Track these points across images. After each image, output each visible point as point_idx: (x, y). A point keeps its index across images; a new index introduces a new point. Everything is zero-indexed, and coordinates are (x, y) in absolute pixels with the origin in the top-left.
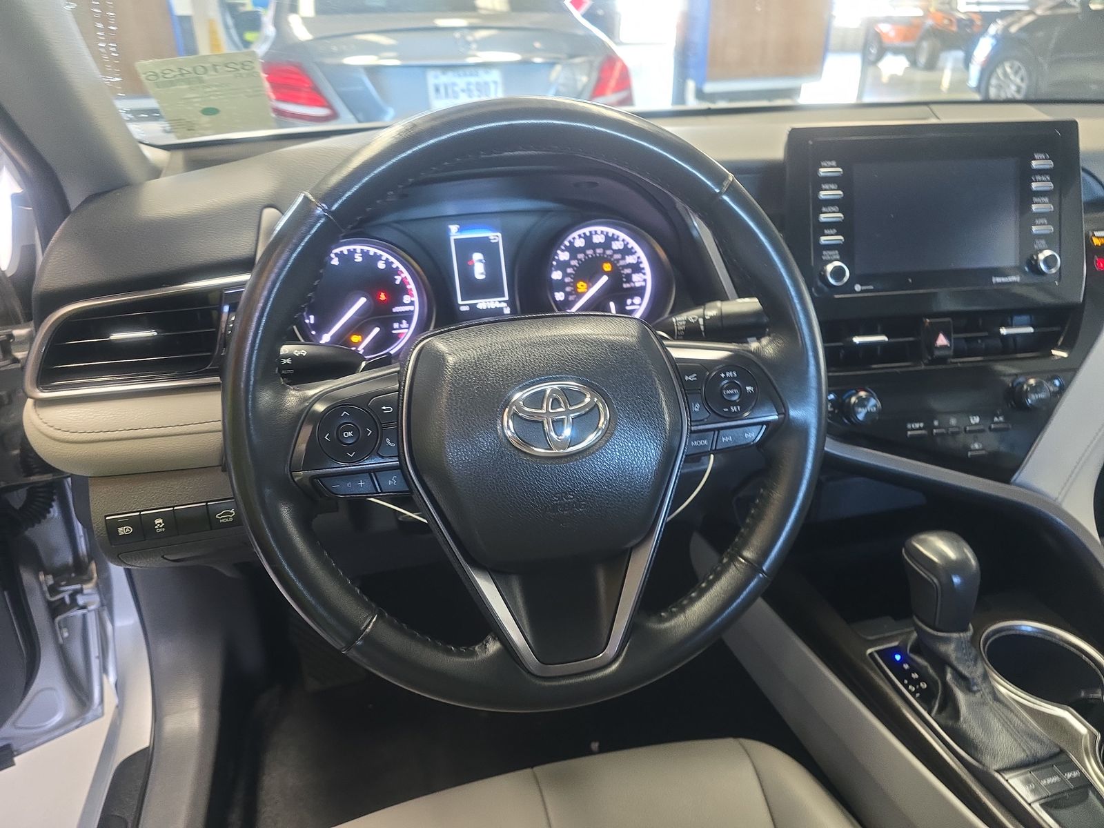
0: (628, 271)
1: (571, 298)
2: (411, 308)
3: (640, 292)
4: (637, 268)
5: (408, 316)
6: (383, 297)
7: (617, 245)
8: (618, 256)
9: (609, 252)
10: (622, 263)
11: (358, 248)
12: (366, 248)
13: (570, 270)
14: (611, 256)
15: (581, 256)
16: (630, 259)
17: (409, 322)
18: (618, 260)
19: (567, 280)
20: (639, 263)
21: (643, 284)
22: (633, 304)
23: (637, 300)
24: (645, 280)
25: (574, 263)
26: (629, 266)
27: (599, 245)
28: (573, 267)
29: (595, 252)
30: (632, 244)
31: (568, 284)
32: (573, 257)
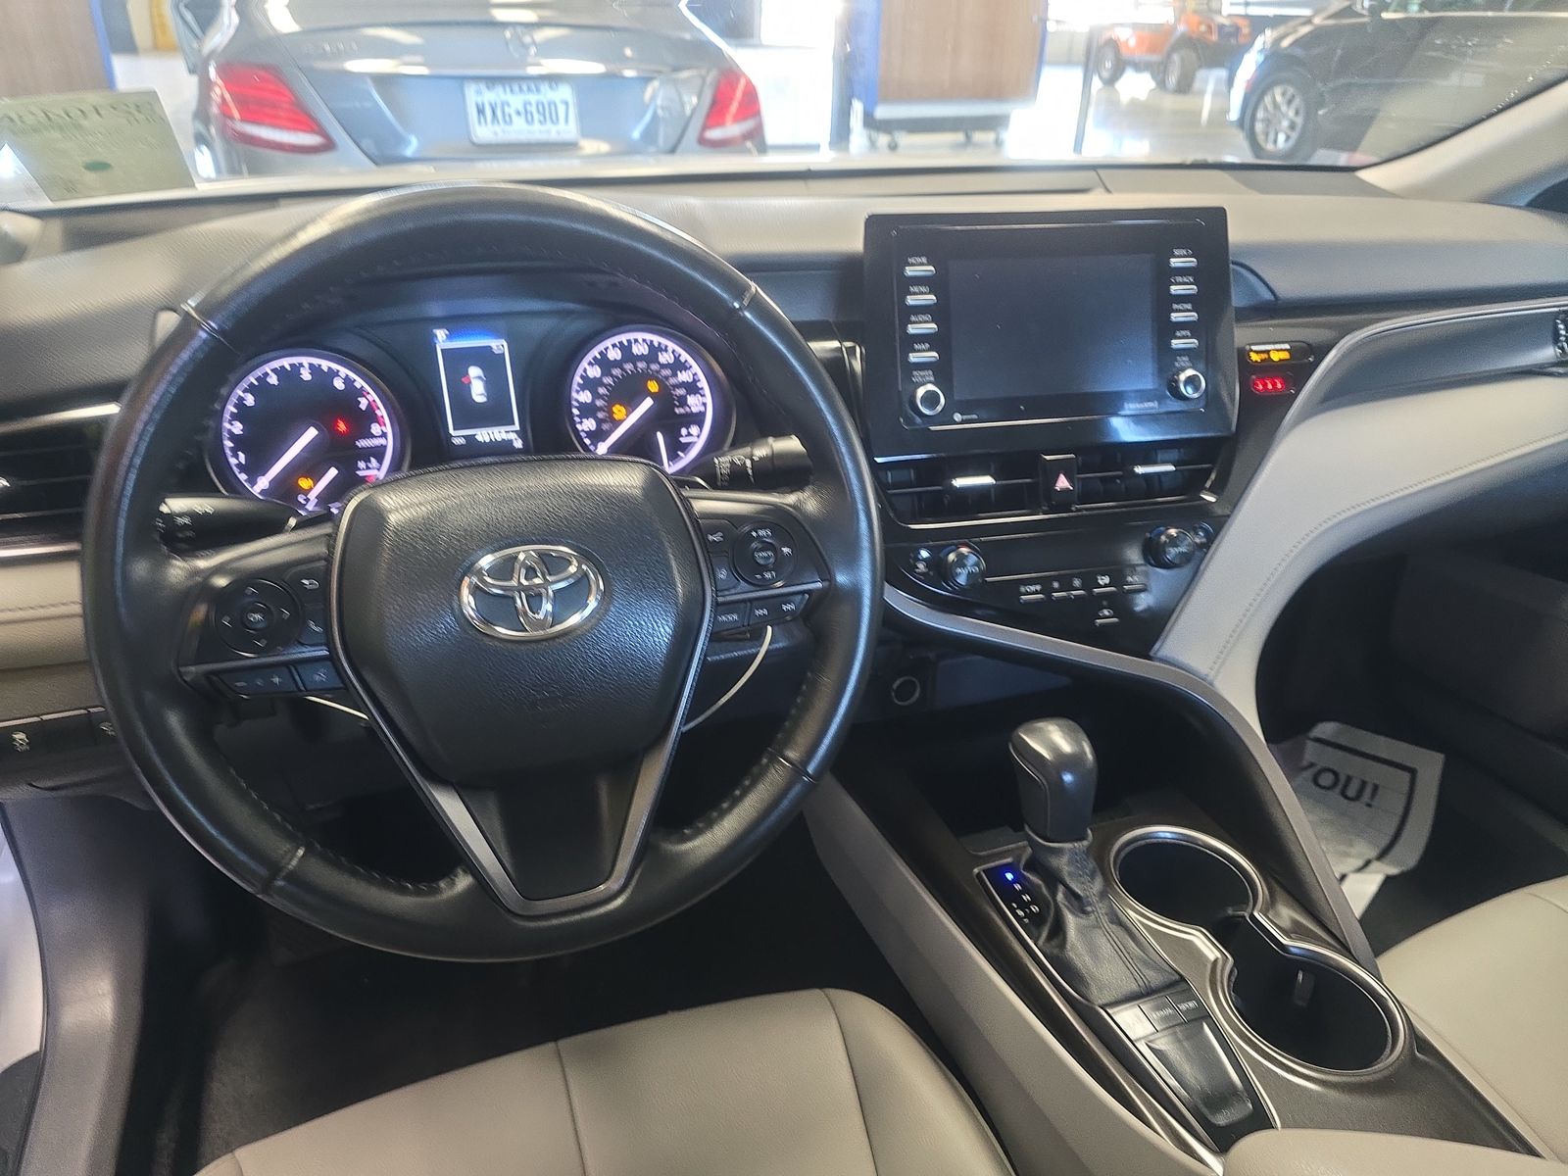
0: (681, 392)
1: (605, 427)
2: (382, 441)
3: (698, 419)
4: (692, 388)
5: (378, 453)
6: (342, 427)
7: (665, 358)
8: (667, 372)
9: (654, 367)
10: (672, 381)
11: (305, 361)
12: (316, 361)
13: (602, 391)
14: (658, 372)
15: (616, 372)
16: (684, 377)
17: (380, 461)
18: (667, 378)
19: (599, 403)
20: (695, 381)
21: (702, 409)
22: (689, 434)
23: (694, 430)
24: (704, 404)
25: (608, 380)
26: (683, 385)
27: (642, 358)
28: (605, 386)
29: (636, 367)
30: (685, 356)
31: (601, 409)
32: (606, 372)
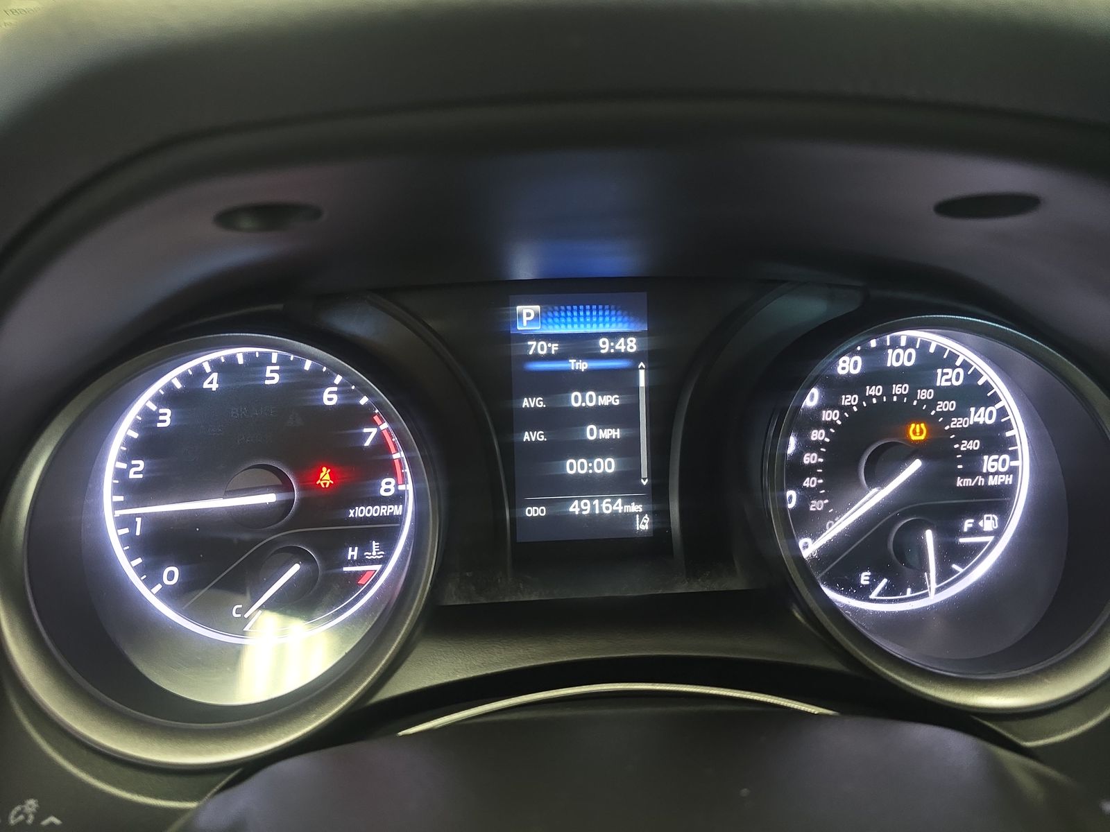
0: (974, 445)
1: (816, 505)
2: (397, 510)
3: (997, 500)
4: (995, 439)
5: (385, 531)
6: (325, 477)
7: (947, 378)
8: (950, 406)
9: (924, 394)
10: (957, 423)
13: (817, 435)
14: (932, 404)
15: (850, 400)
16: (981, 416)
17: (388, 548)
18: (948, 416)
19: (809, 459)
20: (1003, 425)
21: (1008, 480)
22: (975, 531)
23: (989, 523)
24: (1013, 471)
25: (829, 415)
26: (975, 431)
27: (901, 375)
28: (827, 425)
29: (888, 392)
30: (989, 375)
31: (810, 470)
32: (830, 402)
